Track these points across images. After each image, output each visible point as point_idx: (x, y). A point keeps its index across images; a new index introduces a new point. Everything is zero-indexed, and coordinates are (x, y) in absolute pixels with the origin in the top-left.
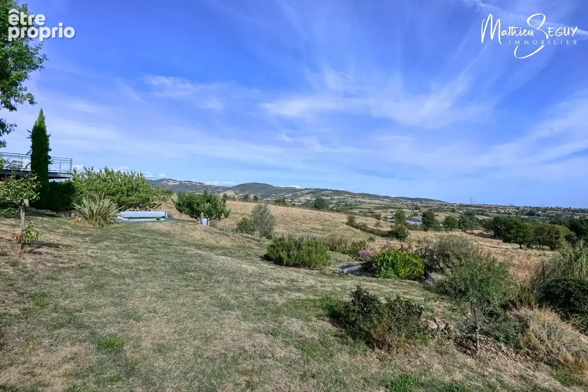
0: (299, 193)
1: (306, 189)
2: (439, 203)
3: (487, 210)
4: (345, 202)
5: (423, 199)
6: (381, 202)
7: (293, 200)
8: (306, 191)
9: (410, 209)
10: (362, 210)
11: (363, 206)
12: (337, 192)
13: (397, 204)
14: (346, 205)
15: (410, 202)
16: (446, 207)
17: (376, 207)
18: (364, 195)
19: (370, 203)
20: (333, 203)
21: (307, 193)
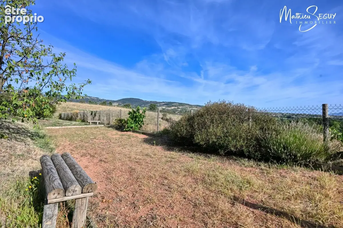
0: (158, 104)
4: (186, 110)
12: (181, 104)
14: (185, 112)
18: (197, 106)
20: (179, 111)
21: (163, 105)
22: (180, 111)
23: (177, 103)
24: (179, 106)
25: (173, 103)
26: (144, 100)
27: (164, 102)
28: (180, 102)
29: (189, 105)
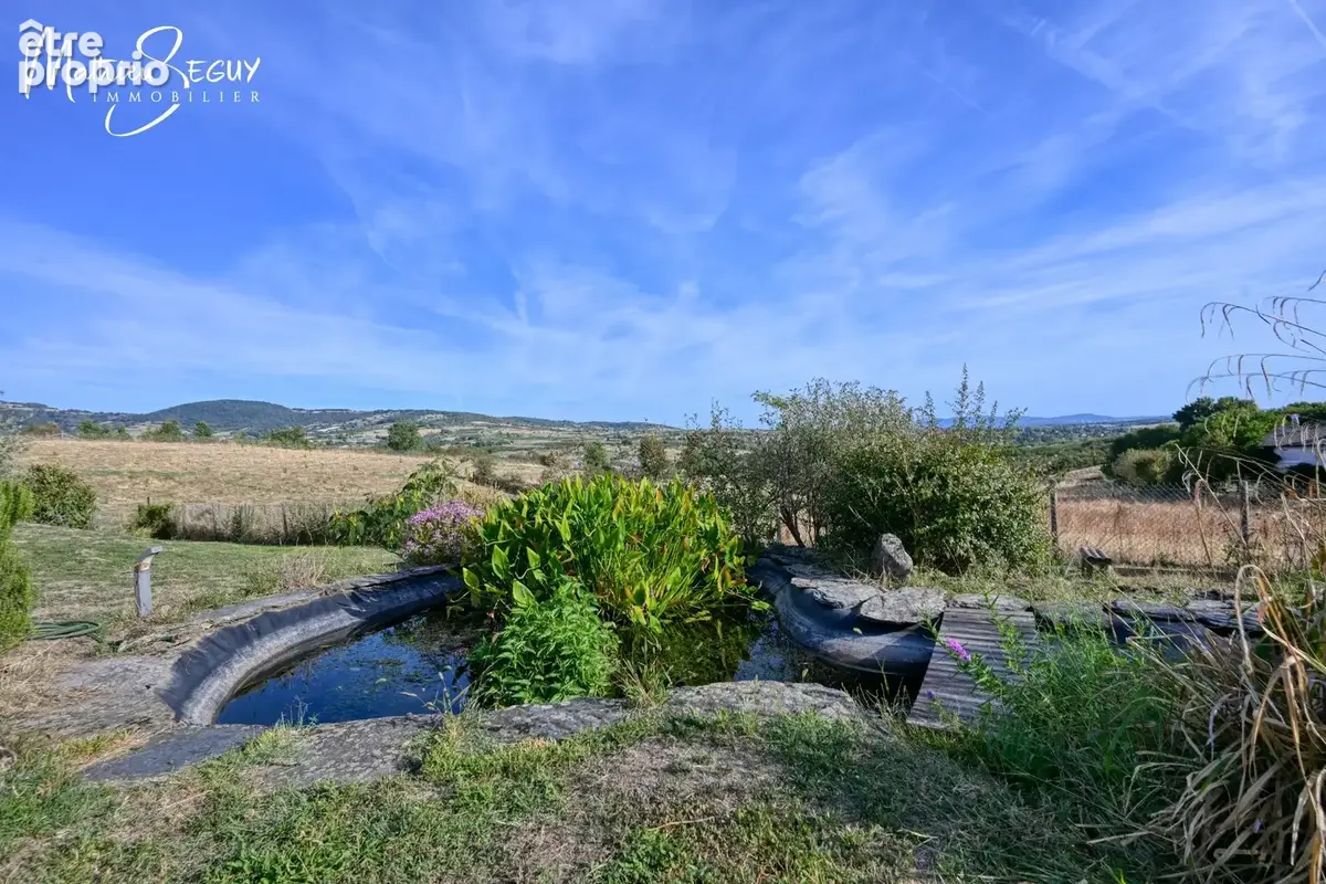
0: (359, 422)
1: (376, 412)
2: (665, 430)
3: (745, 439)
4: (477, 438)
5: (635, 424)
6: (554, 434)
7: (344, 439)
8: (379, 417)
9: (612, 445)
10: (514, 453)
11: (518, 443)
12: (455, 417)
13: (587, 436)
14: (477, 445)
15: (611, 431)
16: (677, 437)
17: (546, 444)
18: (517, 421)
19: (531, 438)
20: (448, 442)
21: (381, 422)
22: (452, 443)
23: (438, 413)
24: (450, 423)
25: (422, 413)
26: (290, 405)
27: (382, 412)
28: (448, 410)
29: (484, 418)
